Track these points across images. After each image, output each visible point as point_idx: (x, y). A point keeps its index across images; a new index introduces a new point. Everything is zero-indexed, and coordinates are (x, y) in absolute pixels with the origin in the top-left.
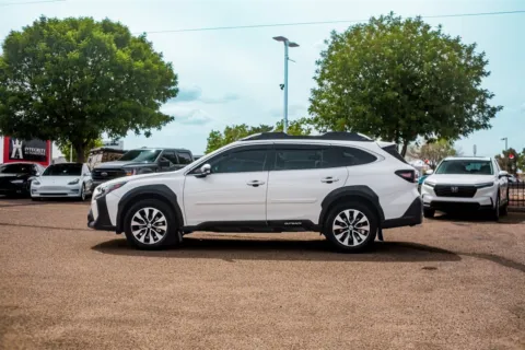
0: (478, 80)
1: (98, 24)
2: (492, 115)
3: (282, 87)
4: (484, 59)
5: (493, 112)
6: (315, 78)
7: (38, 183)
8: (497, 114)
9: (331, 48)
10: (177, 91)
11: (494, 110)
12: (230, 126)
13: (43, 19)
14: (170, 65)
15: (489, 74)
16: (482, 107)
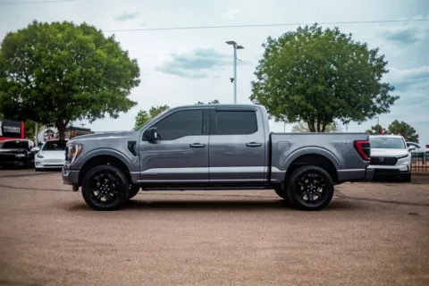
0: (380, 76)
1: (78, 28)
2: (392, 103)
3: (232, 80)
4: (385, 60)
5: (392, 100)
6: (255, 73)
7: (42, 157)
8: (395, 102)
9: (268, 50)
10: (139, 81)
11: (393, 99)
12: (155, 107)
13: (35, 22)
14: (135, 61)
15: (388, 71)
16: (384, 97)
